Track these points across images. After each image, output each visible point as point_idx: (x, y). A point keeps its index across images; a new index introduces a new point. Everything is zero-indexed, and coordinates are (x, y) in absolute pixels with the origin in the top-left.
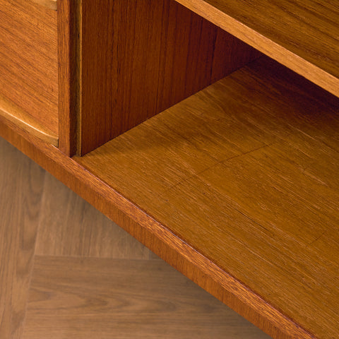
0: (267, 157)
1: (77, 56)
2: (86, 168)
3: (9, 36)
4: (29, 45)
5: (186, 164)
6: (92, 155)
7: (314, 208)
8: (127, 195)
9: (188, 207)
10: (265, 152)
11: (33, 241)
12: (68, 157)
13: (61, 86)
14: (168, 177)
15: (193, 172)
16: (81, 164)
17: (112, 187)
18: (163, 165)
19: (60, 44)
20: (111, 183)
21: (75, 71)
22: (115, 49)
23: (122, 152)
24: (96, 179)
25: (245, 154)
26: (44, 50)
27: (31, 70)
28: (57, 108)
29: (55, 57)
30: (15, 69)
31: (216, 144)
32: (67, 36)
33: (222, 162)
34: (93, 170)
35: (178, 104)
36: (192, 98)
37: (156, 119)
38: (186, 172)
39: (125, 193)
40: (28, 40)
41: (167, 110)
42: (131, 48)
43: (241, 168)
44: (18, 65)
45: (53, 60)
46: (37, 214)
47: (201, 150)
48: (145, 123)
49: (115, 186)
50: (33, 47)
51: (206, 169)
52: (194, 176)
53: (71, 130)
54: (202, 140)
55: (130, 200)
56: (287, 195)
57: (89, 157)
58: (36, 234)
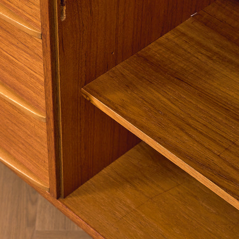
0: (179, 193)
1: (59, 146)
2: (67, 207)
3: (16, 127)
4: (29, 135)
5: (129, 201)
6: (71, 197)
7: (208, 230)
8: (93, 226)
9: (130, 233)
10: (178, 189)
11: (34, 220)
12: (56, 199)
13: (50, 161)
14: (118, 211)
15: (133, 207)
16: (64, 204)
17: (83, 220)
18: (114, 202)
19: (49, 140)
20: (83, 217)
21: (59, 155)
22: (82, 138)
23: (89, 194)
24: (73, 214)
25: (165, 191)
26: (39, 140)
27: (31, 148)
28: (48, 172)
29: (46, 145)
30: (21, 146)
31: (147, 185)
32: (53, 137)
33: (151, 199)
34: (71, 208)
35: (123, 156)
36: (132, 150)
37: (109, 167)
38: (129, 207)
39: (92, 225)
40: (29, 133)
41: (117, 161)
42: (92, 134)
43: (163, 203)
44: (23, 144)
45: (44, 147)
46: (36, 201)
47: (138, 191)
48: (103, 171)
49: (85, 220)
50: (32, 137)
51: (142, 205)
52: (134, 210)
53: (57, 185)
54: (138, 182)
55: (95, 229)
56: (191, 221)
57: (69, 198)
58: (36, 215)
